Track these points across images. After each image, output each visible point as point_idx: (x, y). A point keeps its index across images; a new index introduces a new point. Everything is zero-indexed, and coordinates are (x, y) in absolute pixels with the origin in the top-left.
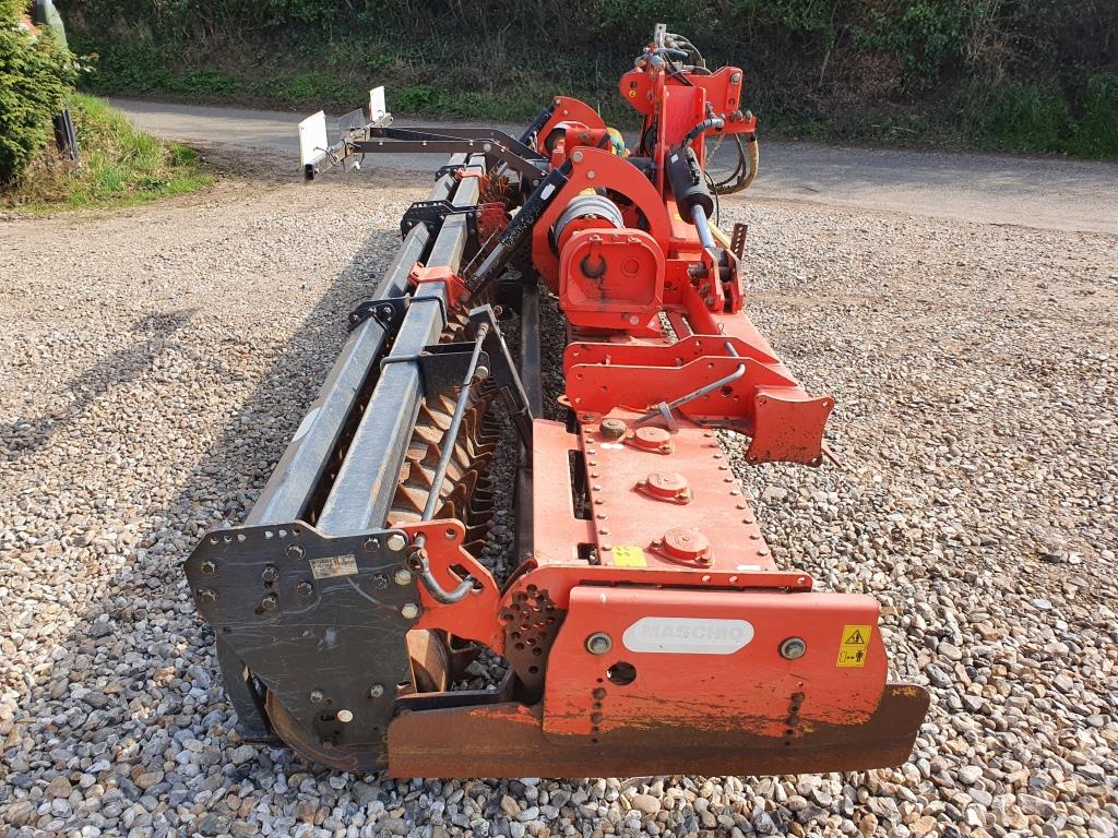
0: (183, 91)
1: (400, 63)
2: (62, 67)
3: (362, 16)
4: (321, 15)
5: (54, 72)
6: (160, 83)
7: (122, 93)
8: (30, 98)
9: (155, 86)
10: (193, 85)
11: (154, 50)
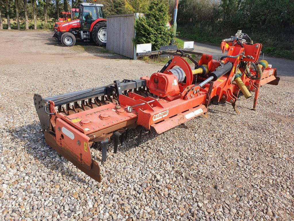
0: (213, 42)
1: (269, 40)
2: (172, 34)
3: (263, 27)
4: (252, 26)
5: (170, 35)
6: (209, 40)
7: (201, 42)
8: (163, 40)
9: (208, 41)
10: (216, 41)
11: (211, 32)
